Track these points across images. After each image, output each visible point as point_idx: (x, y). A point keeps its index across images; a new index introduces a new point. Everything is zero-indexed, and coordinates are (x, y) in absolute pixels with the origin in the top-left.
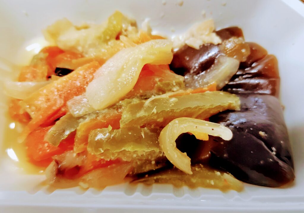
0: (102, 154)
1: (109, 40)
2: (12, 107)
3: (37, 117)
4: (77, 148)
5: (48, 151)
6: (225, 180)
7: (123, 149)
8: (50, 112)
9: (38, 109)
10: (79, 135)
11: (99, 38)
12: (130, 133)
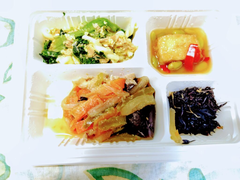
0: (104, 129)
1: (99, 85)
2: (65, 113)
3: (77, 117)
4: (95, 128)
5: (83, 130)
6: (136, 137)
7: (111, 126)
8: (82, 116)
9: (77, 114)
10: (95, 124)
11: (95, 84)
12: (113, 120)
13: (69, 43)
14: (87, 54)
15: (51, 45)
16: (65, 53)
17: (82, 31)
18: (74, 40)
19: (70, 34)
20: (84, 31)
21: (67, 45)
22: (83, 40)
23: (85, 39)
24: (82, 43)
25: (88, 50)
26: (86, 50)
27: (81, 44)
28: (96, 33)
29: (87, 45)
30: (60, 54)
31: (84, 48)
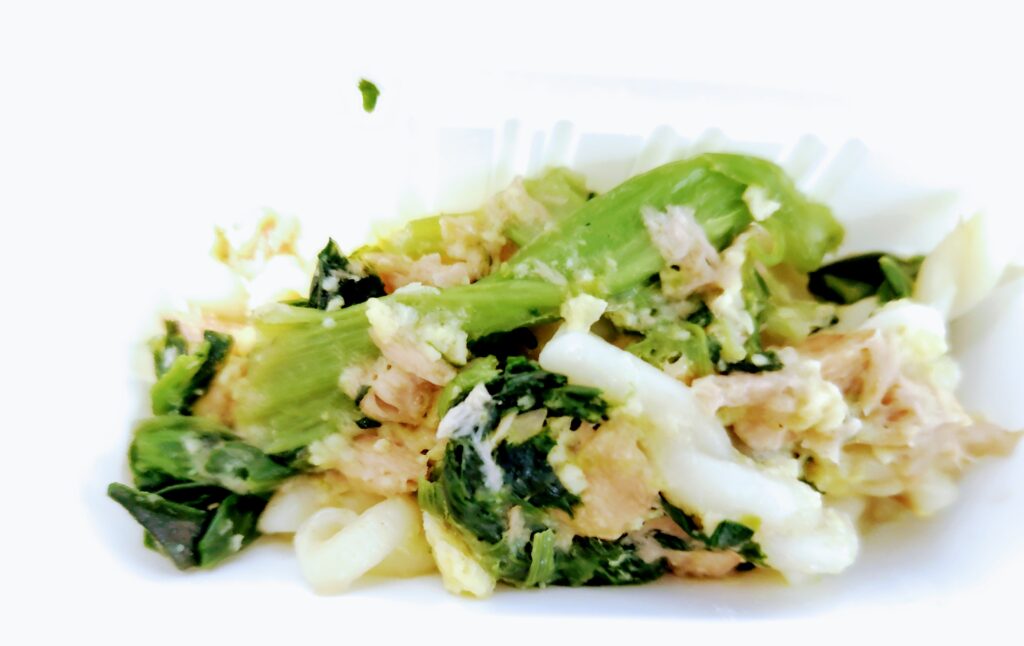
13: (402, 391)
14: (571, 514)
15: (225, 376)
16: (351, 471)
17: (540, 279)
18: (458, 367)
19: (425, 308)
20: (560, 280)
21: (378, 399)
22: (553, 381)
23: (579, 380)
24: (538, 406)
25: (588, 476)
26: (571, 478)
27: (521, 412)
28: (669, 301)
29: (585, 428)
30: (296, 472)
31: (555, 457)
